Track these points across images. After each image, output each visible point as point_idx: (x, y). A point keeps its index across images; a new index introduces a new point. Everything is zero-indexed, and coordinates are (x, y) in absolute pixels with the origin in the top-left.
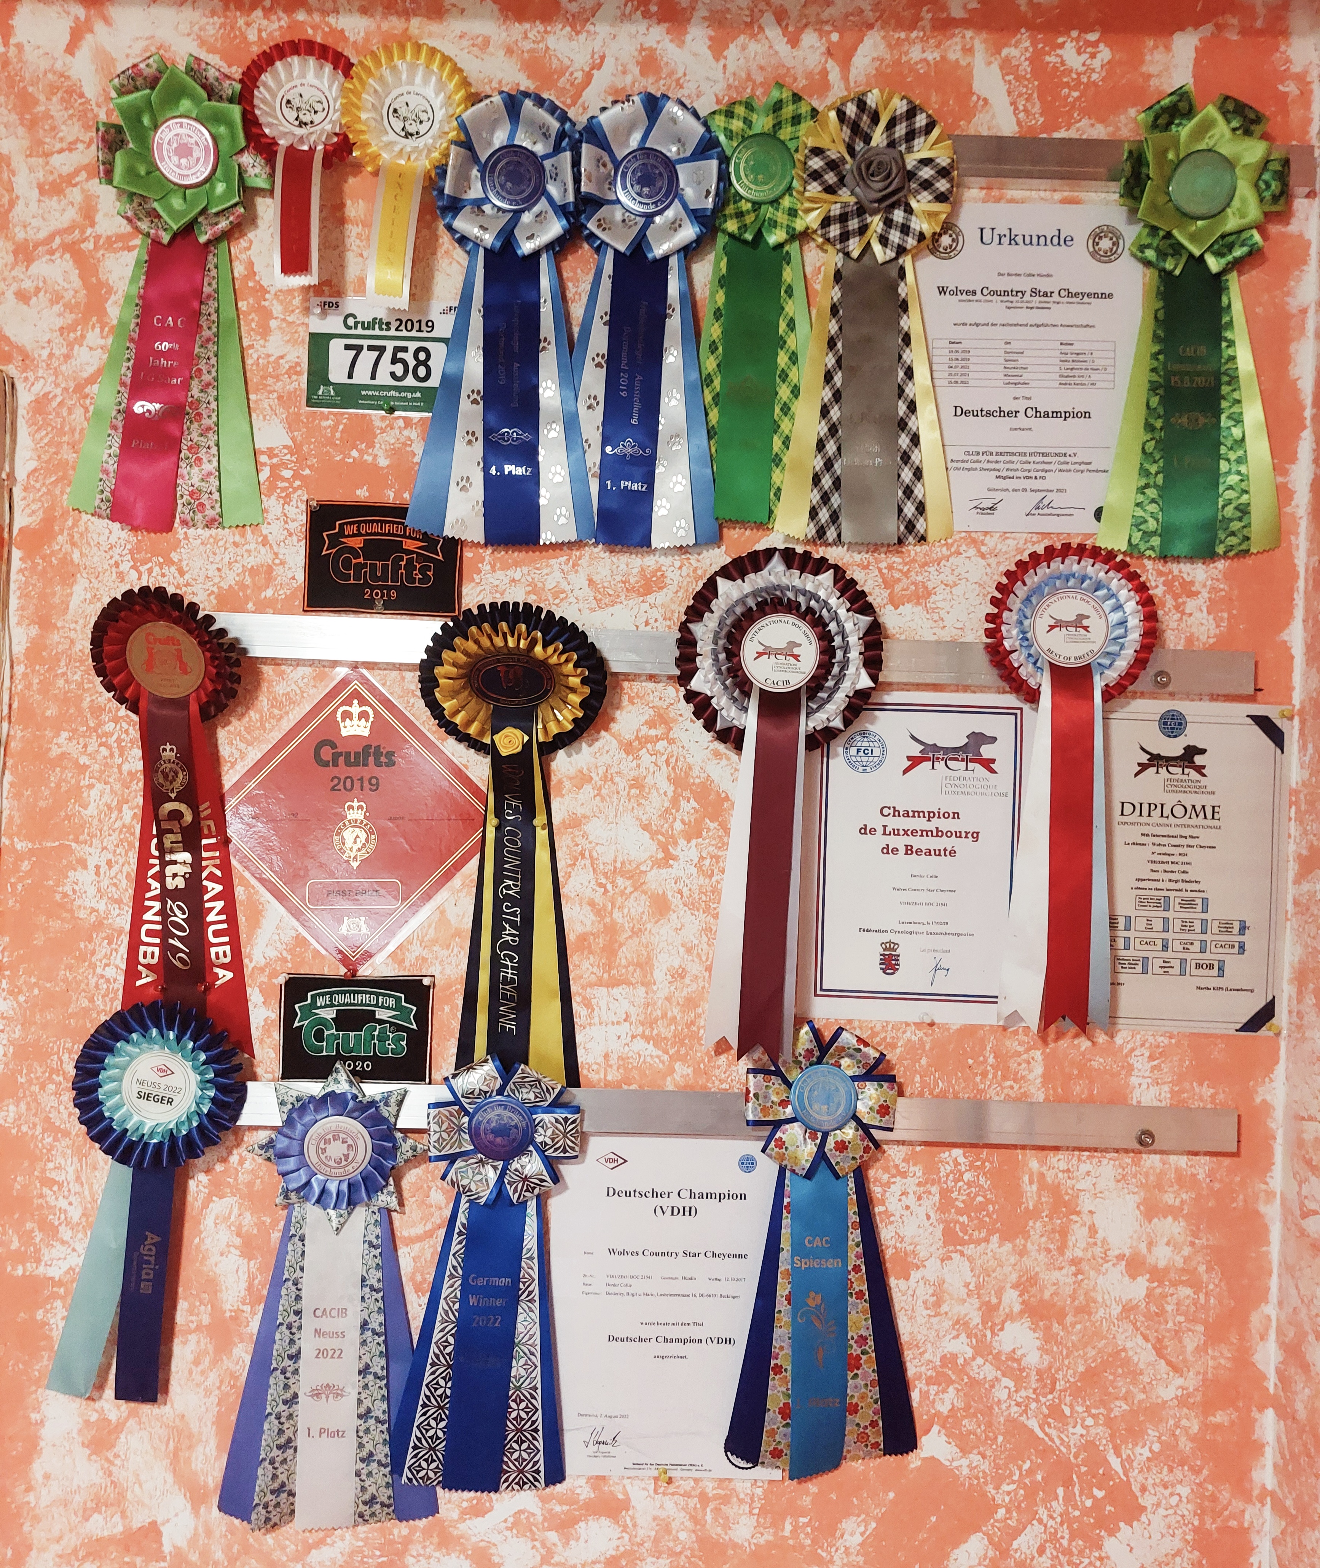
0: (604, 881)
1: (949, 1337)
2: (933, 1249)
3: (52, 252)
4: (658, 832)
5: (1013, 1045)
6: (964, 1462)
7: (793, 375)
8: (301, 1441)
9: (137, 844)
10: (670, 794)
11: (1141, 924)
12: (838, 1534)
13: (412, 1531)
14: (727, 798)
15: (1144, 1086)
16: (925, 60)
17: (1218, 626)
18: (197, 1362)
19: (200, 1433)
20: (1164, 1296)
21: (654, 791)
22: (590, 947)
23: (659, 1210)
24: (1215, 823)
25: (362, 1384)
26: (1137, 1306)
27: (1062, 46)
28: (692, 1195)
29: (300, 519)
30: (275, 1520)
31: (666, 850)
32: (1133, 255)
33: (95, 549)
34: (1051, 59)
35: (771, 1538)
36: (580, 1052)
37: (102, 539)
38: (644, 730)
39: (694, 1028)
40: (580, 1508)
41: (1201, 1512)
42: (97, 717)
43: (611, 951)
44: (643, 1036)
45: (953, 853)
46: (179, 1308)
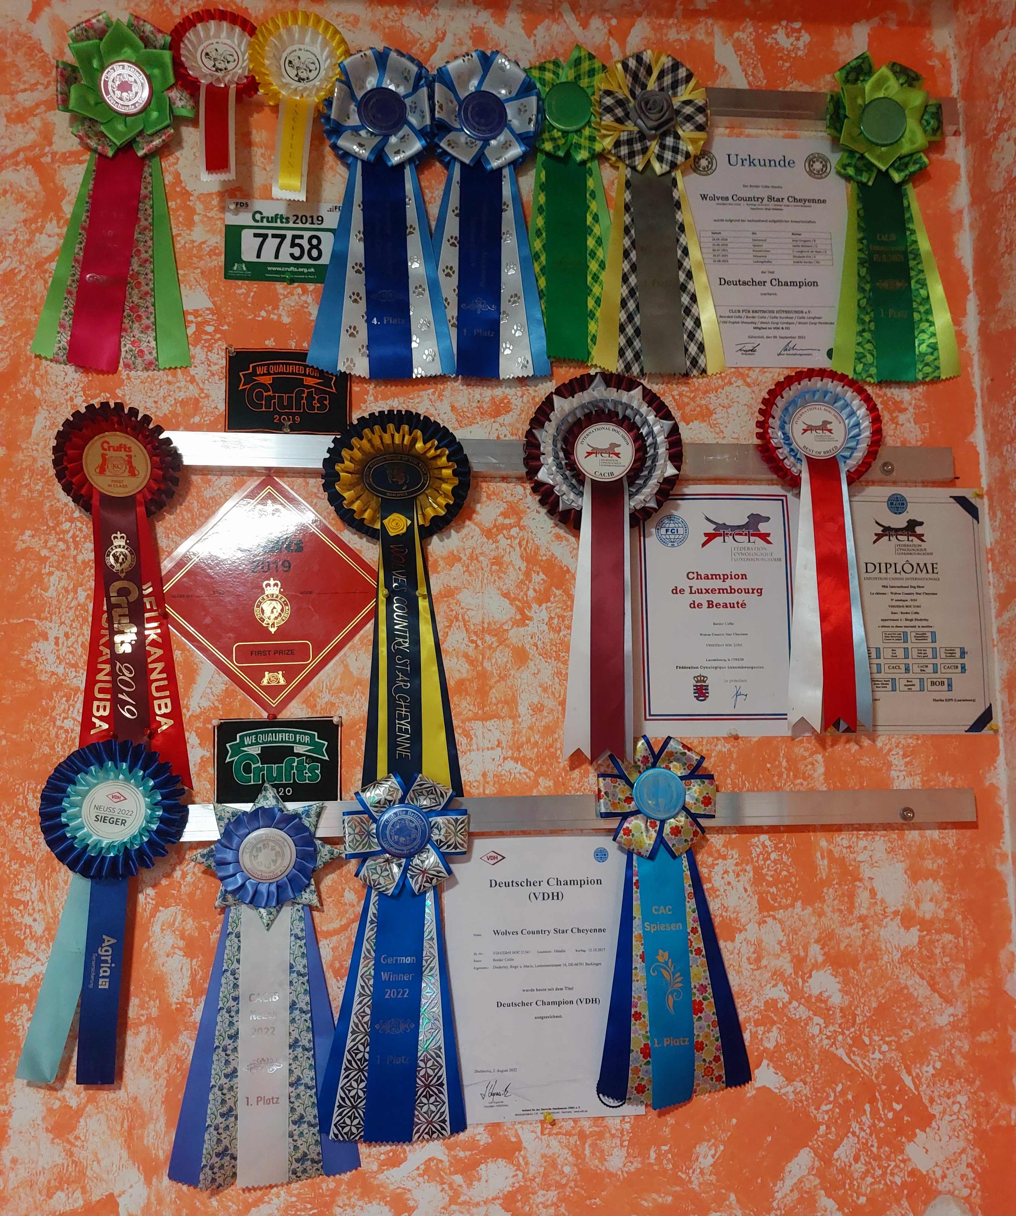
0: (474, 638)
1: (769, 986)
2: (751, 915)
3: (17, 164)
4: (515, 599)
5: (799, 751)
6: (790, 1089)
7: (600, 253)
8: (241, 1110)
9: (90, 619)
10: (523, 569)
11: (888, 653)
12: (694, 1157)
13: (339, 1185)
14: (568, 571)
15: (901, 778)
16: (680, 40)
17: (923, 433)
18: (147, 1050)
19: (151, 1113)
20: (932, 942)
21: (510, 567)
22: (466, 691)
23: (532, 896)
24: (935, 576)
25: (292, 1056)
26: (912, 951)
27: (775, 31)
28: (558, 882)
29: (220, 362)
30: (220, 1181)
31: (522, 613)
32: (838, 173)
33: (53, 388)
34: (769, 41)
35: (640, 1166)
36: (463, 773)
37: (59, 380)
38: (501, 520)
39: (552, 750)
40: (480, 1152)
41: (977, 1116)
42: (56, 519)
43: (483, 693)
44: (512, 758)
45: (743, 605)
46: (131, 1004)
